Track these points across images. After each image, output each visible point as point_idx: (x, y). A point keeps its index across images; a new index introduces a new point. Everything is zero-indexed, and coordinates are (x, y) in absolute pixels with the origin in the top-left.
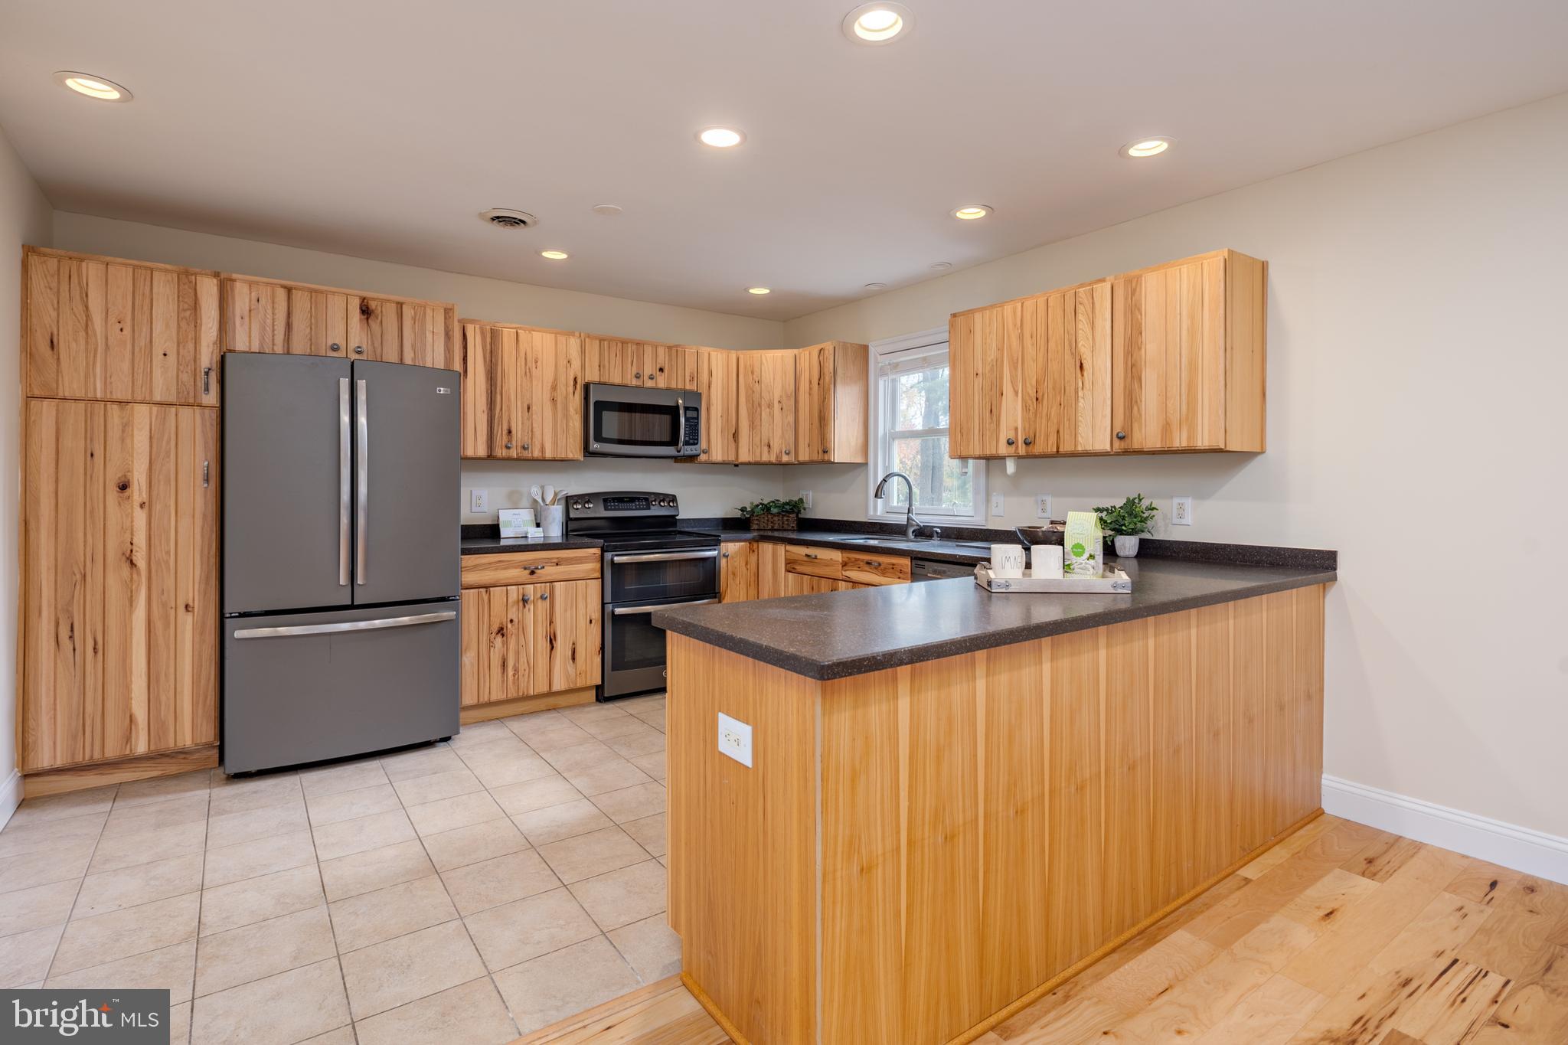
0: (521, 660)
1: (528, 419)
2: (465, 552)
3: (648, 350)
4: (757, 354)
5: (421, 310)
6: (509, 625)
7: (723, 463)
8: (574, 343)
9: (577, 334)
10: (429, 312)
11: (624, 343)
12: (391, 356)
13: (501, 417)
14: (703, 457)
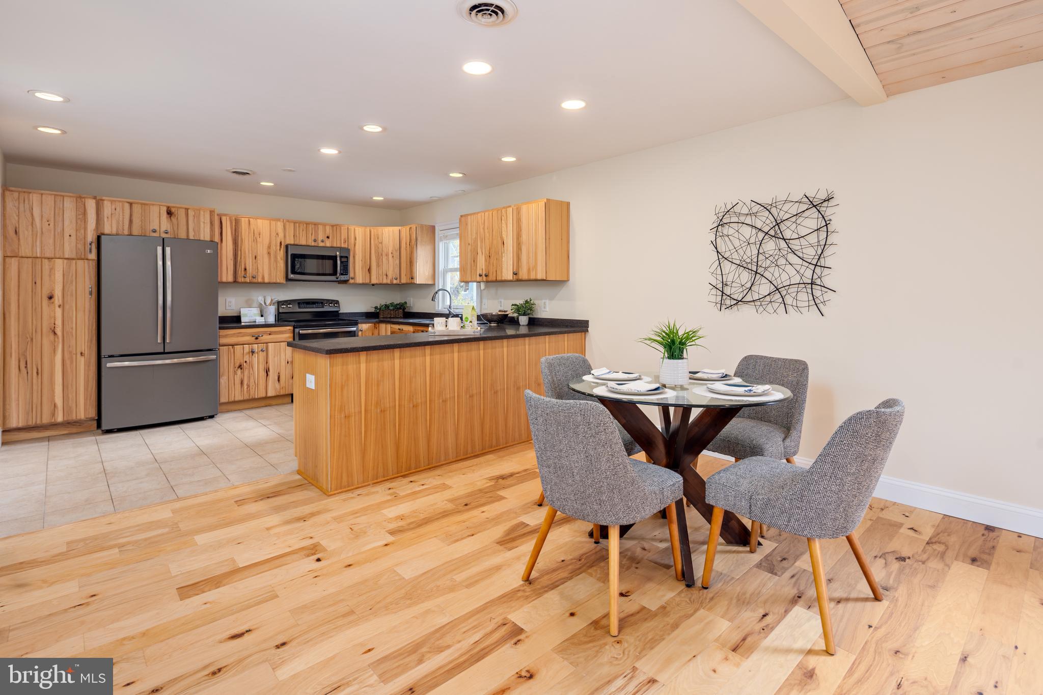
0: (251, 381)
1: (255, 263)
2: (220, 328)
3: (320, 227)
4: (380, 229)
5: (198, 211)
6: (245, 364)
7: (363, 284)
8: (280, 225)
9: (282, 220)
10: (202, 213)
11: (307, 224)
12: (183, 235)
13: (241, 262)
14: (351, 281)
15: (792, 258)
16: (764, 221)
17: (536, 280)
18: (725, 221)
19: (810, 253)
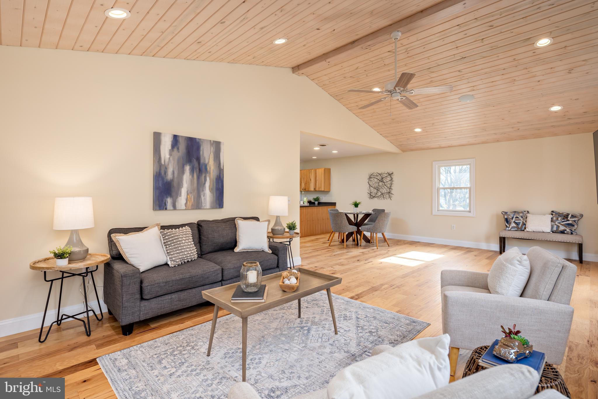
15: (385, 186)
16: (379, 177)
17: (321, 191)
18: (371, 177)
19: (389, 185)
